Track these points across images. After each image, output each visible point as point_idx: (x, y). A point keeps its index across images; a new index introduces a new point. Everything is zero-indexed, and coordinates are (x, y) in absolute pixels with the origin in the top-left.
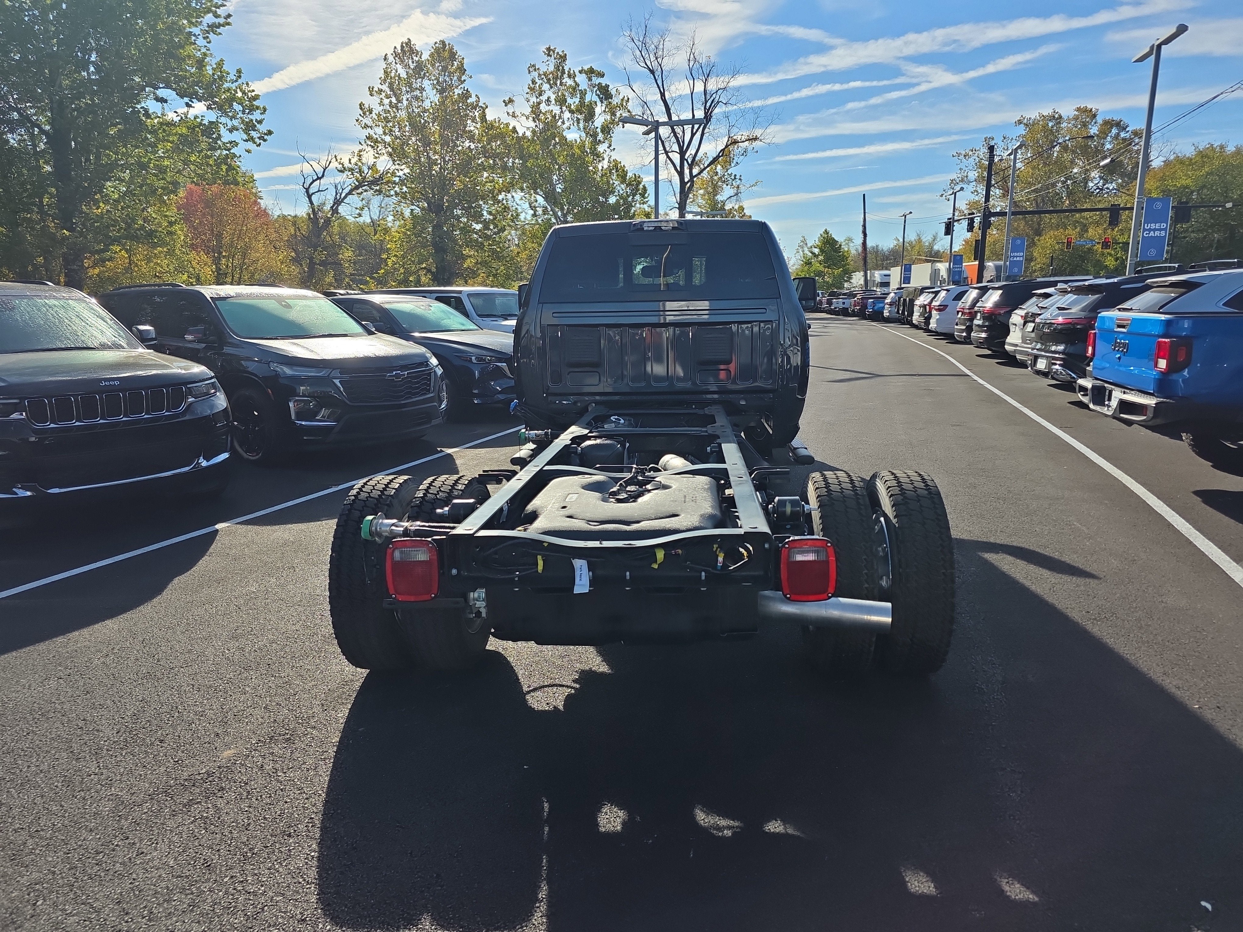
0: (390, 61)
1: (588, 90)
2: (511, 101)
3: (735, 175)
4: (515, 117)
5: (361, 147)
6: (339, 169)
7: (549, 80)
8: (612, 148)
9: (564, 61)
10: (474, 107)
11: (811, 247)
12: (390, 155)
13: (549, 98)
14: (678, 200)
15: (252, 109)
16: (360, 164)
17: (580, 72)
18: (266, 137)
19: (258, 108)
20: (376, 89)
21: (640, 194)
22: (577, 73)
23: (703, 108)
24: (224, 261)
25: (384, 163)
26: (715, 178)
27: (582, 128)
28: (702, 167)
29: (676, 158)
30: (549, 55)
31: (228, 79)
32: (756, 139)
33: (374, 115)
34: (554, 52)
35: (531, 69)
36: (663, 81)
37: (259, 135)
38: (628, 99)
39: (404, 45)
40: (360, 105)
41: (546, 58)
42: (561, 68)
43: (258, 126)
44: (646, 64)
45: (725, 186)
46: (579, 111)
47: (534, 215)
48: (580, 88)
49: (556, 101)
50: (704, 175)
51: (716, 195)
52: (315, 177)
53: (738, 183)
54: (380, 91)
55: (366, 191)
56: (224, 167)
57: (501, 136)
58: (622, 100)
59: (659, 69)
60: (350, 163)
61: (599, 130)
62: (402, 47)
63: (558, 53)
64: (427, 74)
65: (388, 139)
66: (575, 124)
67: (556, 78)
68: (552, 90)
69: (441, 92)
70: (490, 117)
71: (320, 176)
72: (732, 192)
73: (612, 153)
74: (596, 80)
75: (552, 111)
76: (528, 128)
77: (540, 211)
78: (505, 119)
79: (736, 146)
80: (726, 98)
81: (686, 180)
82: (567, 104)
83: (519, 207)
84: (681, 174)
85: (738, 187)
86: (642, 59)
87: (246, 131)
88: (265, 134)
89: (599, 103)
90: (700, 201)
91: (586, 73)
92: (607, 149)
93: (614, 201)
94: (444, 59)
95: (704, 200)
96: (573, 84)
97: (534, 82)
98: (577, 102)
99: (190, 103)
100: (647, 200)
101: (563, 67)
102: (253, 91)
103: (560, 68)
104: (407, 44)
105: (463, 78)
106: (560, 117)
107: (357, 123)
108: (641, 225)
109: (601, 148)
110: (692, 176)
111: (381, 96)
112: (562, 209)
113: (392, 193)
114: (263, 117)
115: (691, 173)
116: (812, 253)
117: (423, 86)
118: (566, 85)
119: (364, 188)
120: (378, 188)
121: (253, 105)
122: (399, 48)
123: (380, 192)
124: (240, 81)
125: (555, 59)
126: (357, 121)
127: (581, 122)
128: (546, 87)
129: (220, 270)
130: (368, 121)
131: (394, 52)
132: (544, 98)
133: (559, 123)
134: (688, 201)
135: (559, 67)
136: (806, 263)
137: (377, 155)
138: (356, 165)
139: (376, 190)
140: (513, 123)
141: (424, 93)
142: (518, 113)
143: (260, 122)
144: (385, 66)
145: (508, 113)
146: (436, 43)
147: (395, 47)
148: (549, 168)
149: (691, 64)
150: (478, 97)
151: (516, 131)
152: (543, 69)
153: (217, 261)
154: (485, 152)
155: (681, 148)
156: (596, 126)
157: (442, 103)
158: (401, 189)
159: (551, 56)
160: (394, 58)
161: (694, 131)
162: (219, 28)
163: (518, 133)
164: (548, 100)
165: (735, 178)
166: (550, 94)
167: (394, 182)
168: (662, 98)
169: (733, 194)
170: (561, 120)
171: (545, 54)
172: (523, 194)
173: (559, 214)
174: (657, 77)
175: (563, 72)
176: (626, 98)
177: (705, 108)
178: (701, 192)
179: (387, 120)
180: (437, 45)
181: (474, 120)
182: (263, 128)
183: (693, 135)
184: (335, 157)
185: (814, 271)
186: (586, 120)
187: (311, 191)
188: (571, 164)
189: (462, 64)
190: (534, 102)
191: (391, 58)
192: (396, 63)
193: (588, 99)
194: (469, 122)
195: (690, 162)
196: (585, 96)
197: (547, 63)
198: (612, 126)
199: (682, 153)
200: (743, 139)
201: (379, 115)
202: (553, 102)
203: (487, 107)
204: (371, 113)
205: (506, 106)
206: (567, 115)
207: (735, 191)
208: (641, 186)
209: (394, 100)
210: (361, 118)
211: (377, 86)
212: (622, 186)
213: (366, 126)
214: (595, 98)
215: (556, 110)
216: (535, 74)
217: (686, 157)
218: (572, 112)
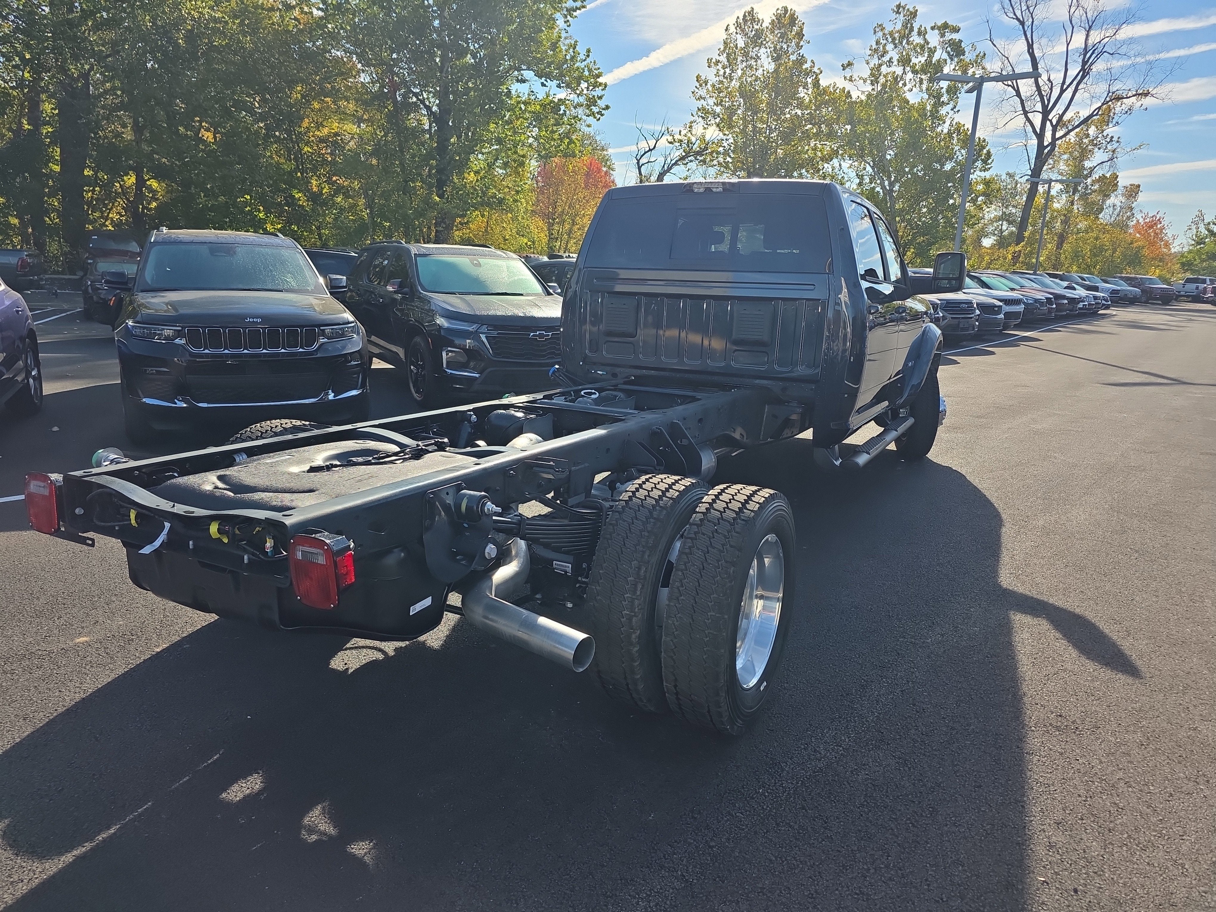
0: (731, 32)
1: (938, 47)
2: (850, 64)
3: (1112, 137)
4: (852, 81)
5: (692, 119)
6: (669, 140)
7: (894, 39)
8: (956, 110)
9: (914, 17)
10: (807, 73)
11: (1209, 224)
12: (718, 125)
13: (891, 58)
14: (1033, 166)
15: (596, 85)
16: (689, 135)
17: (933, 28)
18: (603, 112)
19: (601, 84)
20: (714, 60)
21: (982, 160)
22: (929, 29)
23: (1081, 61)
24: (556, 227)
25: (712, 133)
26: (1086, 141)
27: (924, 89)
28: (1070, 128)
29: (1037, 120)
30: (898, 12)
31: (579, 59)
32: (1146, 94)
33: (709, 86)
34: (904, 8)
35: (877, 30)
36: (1032, 32)
37: (597, 110)
38: (985, 54)
39: (747, 14)
40: (697, 77)
41: (894, 16)
42: (909, 25)
43: (598, 101)
44: (1015, 14)
45: (1096, 149)
46: (924, 71)
47: (860, 184)
48: (929, 46)
49: (899, 61)
50: (1071, 137)
51: (1083, 161)
52: (647, 149)
53: (1115, 146)
54: (718, 62)
55: (691, 161)
56: (566, 141)
57: (833, 102)
58: (977, 56)
59: (1031, 20)
60: (680, 134)
61: (944, 90)
62: (745, 16)
63: (908, 10)
64: (764, 42)
65: (718, 109)
66: (917, 85)
67: (902, 37)
68: (896, 50)
69: (775, 60)
70: (824, 82)
71: (651, 147)
72: (1105, 157)
73: (956, 116)
74: (949, 36)
75: (895, 72)
76: (863, 92)
77: (867, 180)
78: (841, 83)
79: (1119, 103)
80: (1113, 48)
81: (1046, 144)
82: (911, 64)
83: (845, 176)
84: (1040, 136)
85: (1114, 151)
86: (1011, 9)
87: (588, 107)
88: (603, 109)
89: (949, 61)
90: (1062, 166)
91: (939, 28)
92: (950, 112)
93: (949, 168)
94: (784, 26)
95: (1068, 166)
96: (922, 42)
97: (878, 43)
98: (923, 61)
99: (545, 83)
100: (989, 166)
101: (912, 24)
102: (599, 69)
103: (908, 27)
104: (749, 13)
105: (802, 43)
106: (902, 78)
107: (692, 95)
108: (690, 187)
109: (943, 111)
110: (1054, 139)
111: (718, 67)
112: (889, 177)
113: (715, 162)
114: (603, 92)
115: (1054, 135)
116: (1209, 230)
117: (759, 55)
118: (912, 44)
119: (689, 158)
120: (702, 158)
121: (597, 82)
122: (741, 17)
123: (704, 161)
124: (588, 60)
125: (904, 16)
126: (693, 93)
127: (925, 82)
128: (889, 47)
129: (552, 234)
130: (702, 92)
131: (737, 22)
132: (886, 59)
133: (900, 85)
134: (1045, 168)
135: (907, 24)
136: (1197, 243)
137: (706, 126)
138: (685, 136)
139: (701, 161)
140: (848, 86)
141: (759, 61)
142: (855, 77)
143: (600, 98)
144: (725, 37)
145: (845, 78)
146: (778, 9)
147: (738, 17)
148: (880, 134)
149: (1072, 10)
150: (813, 63)
151: (851, 96)
152: (889, 28)
153: (550, 226)
154: (811, 120)
155: (1044, 107)
156: (941, 86)
157: (776, 71)
158: (725, 159)
159: (900, 13)
160: (736, 28)
161: (1065, 87)
162: (575, 11)
163: (851, 98)
164: (890, 61)
165: (1111, 141)
166: (893, 54)
167: (718, 153)
168: (1029, 51)
169: (1107, 159)
170: (902, 82)
171: (894, 11)
172: (851, 162)
173: (886, 183)
174: (1026, 29)
175: (912, 29)
176: (982, 54)
177: (1083, 60)
178: (1065, 157)
179: (720, 91)
180: (779, 12)
181: (805, 86)
182: (601, 103)
183: (1062, 91)
184: (668, 129)
185: (1207, 253)
186: (931, 80)
187: (641, 162)
188: (905, 129)
189: (802, 30)
190: (875, 64)
191: (732, 29)
192: (737, 33)
193: (936, 57)
194: (801, 89)
195: (1054, 123)
196: (933, 54)
197: (894, 22)
198: (960, 85)
199: (1046, 113)
200: (1130, 94)
201: (713, 86)
202: (896, 63)
203: (821, 72)
204: (706, 85)
205: (844, 70)
206: (910, 75)
207: (1110, 156)
208: (985, 151)
209: (728, 71)
210: (697, 90)
211: (715, 57)
212: (963, 151)
213: (701, 98)
214: (945, 56)
215: (899, 71)
216: (880, 34)
217: (1050, 117)
218: (915, 72)
